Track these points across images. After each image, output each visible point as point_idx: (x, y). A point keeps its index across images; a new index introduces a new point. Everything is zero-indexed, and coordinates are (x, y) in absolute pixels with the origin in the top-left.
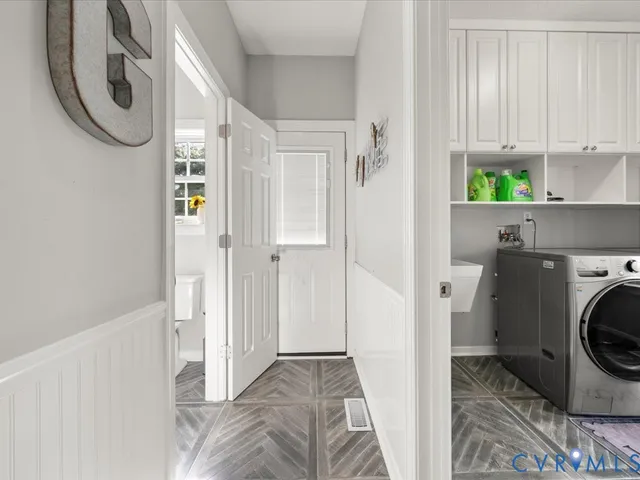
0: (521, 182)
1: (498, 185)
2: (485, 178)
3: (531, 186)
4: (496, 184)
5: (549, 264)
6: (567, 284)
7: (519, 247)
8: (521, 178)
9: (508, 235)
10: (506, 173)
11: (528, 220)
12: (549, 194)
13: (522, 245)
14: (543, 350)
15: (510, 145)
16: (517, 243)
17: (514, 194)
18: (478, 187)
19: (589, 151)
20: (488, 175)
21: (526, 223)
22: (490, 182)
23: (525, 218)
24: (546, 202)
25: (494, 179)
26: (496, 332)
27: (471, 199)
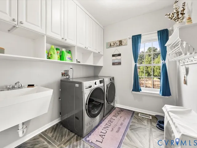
0: (69, 54)
1: (61, 54)
2: (56, 50)
3: (72, 56)
4: (60, 54)
5: (77, 85)
6: (82, 92)
7: (68, 79)
8: (69, 53)
9: (65, 74)
10: (64, 50)
11: (71, 68)
12: (77, 60)
13: (69, 77)
14: (76, 117)
15: (65, 39)
16: (68, 77)
17: (66, 59)
18: (52, 53)
19: (86, 48)
20: (57, 49)
21: (70, 69)
22: (57, 52)
23: (70, 68)
24: (76, 63)
25: (59, 51)
26: (60, 113)
27: (49, 58)
